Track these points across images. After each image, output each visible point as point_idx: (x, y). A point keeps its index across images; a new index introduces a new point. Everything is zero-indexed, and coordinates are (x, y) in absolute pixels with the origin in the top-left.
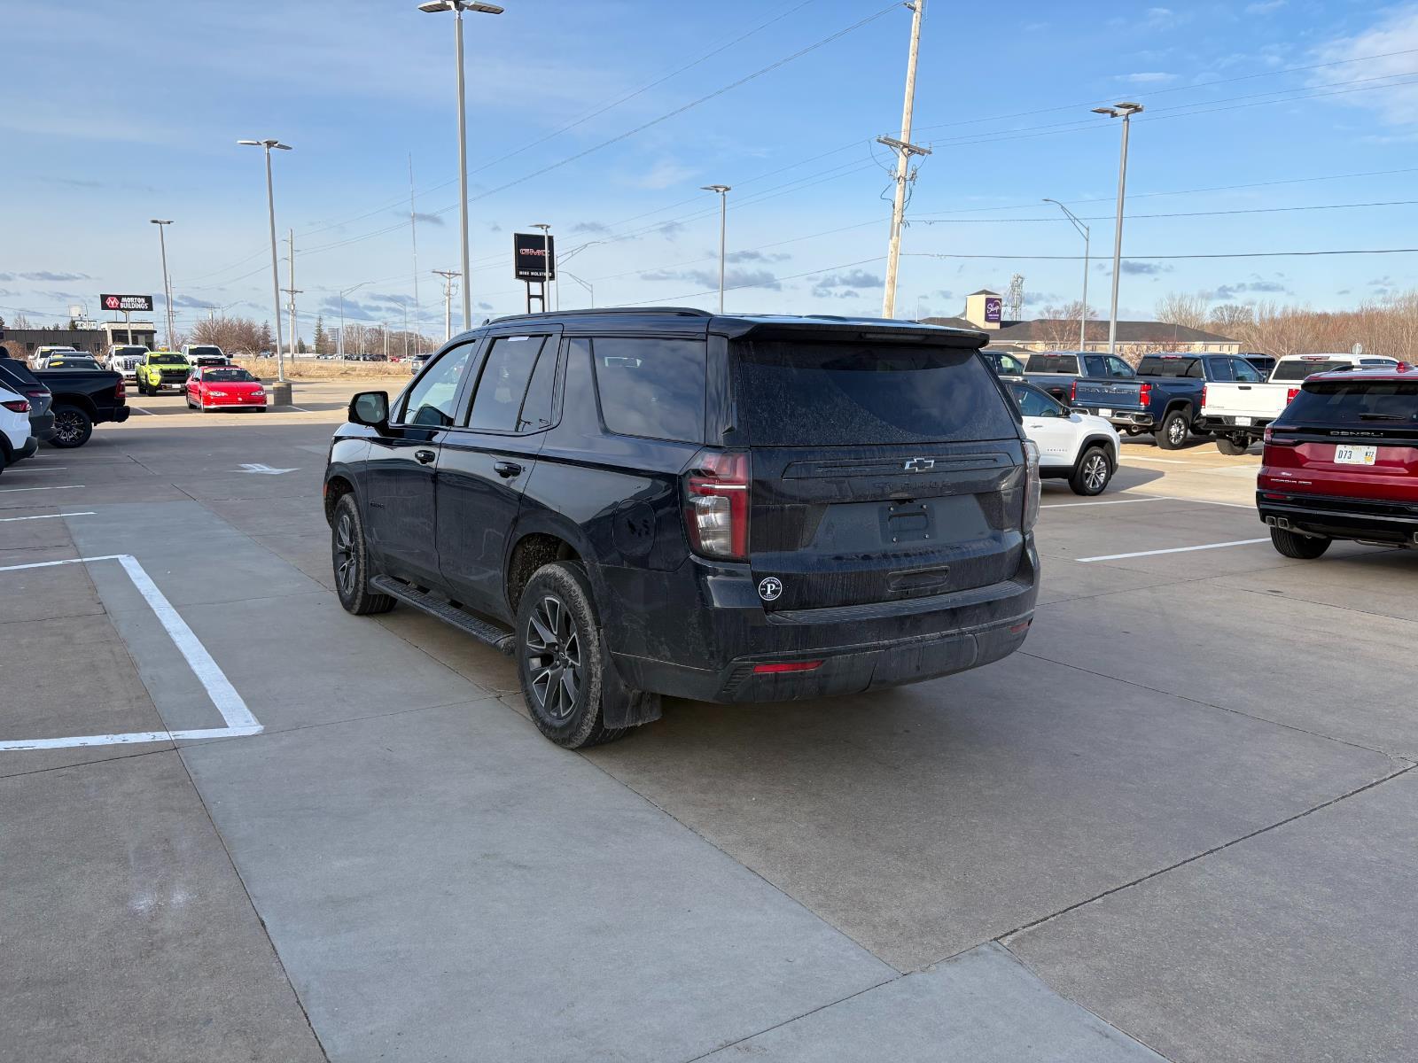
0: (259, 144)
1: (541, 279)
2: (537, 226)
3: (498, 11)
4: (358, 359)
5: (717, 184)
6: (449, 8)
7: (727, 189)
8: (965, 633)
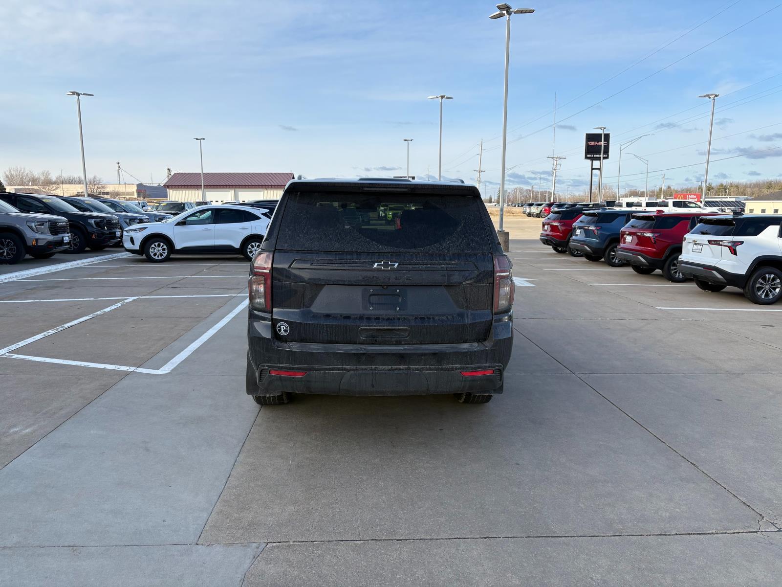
0: (437, 97)
1: (599, 159)
2: (598, 128)
3: (531, 12)
4: (515, 206)
5: (708, 93)
6: (504, 15)
7: (716, 96)
8: (413, 370)
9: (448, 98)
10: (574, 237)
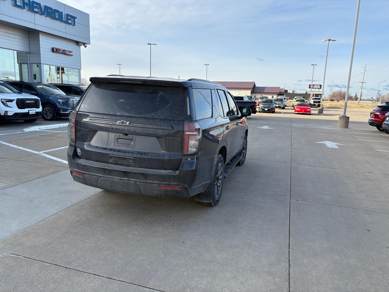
0: (326, 40)
8: (131, 181)
9: (333, 40)
10: (385, 122)
